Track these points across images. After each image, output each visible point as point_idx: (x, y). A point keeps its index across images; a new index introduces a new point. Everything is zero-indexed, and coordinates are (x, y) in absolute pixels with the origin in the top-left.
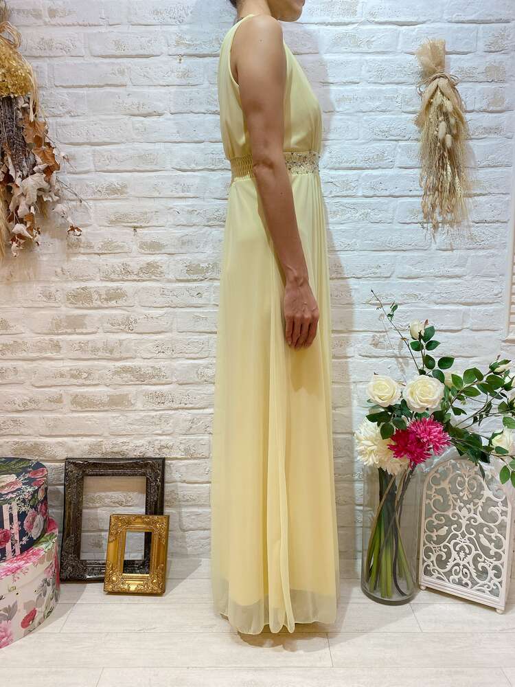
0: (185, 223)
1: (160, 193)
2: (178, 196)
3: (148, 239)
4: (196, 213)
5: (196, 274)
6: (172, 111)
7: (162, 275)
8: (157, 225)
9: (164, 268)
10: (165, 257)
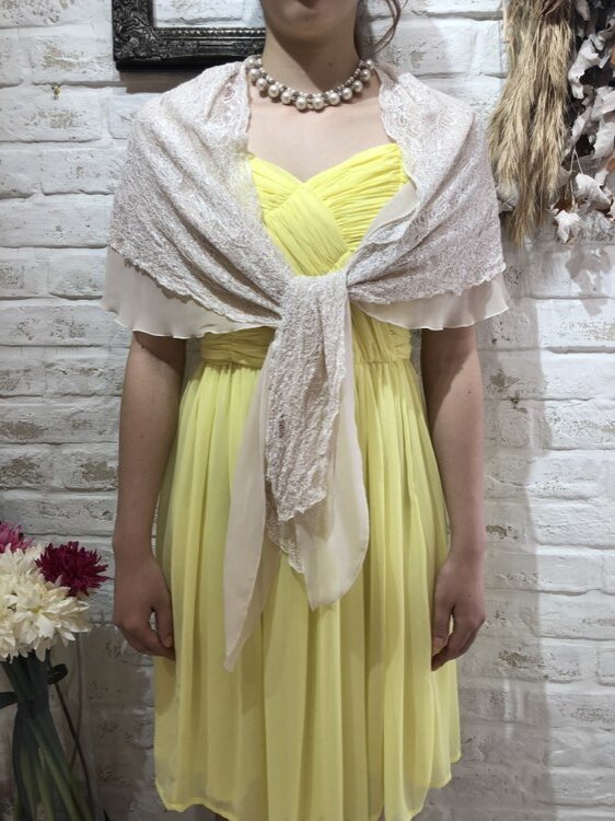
0: (78, 391)
1: (30, 339)
2: (62, 343)
3: (13, 418)
4: (97, 373)
5: (100, 479)
6: (47, 191)
7: (41, 480)
8: (26, 392)
9: (43, 468)
10: (44, 450)
